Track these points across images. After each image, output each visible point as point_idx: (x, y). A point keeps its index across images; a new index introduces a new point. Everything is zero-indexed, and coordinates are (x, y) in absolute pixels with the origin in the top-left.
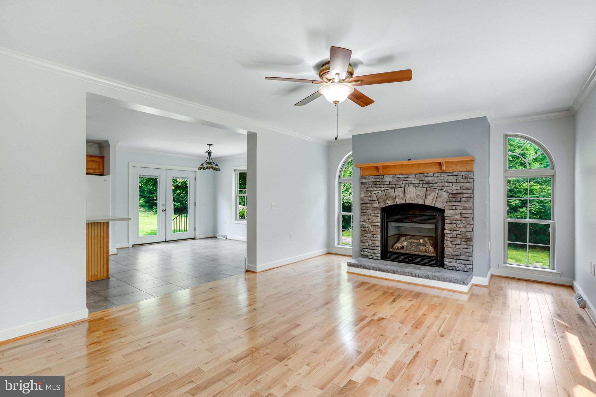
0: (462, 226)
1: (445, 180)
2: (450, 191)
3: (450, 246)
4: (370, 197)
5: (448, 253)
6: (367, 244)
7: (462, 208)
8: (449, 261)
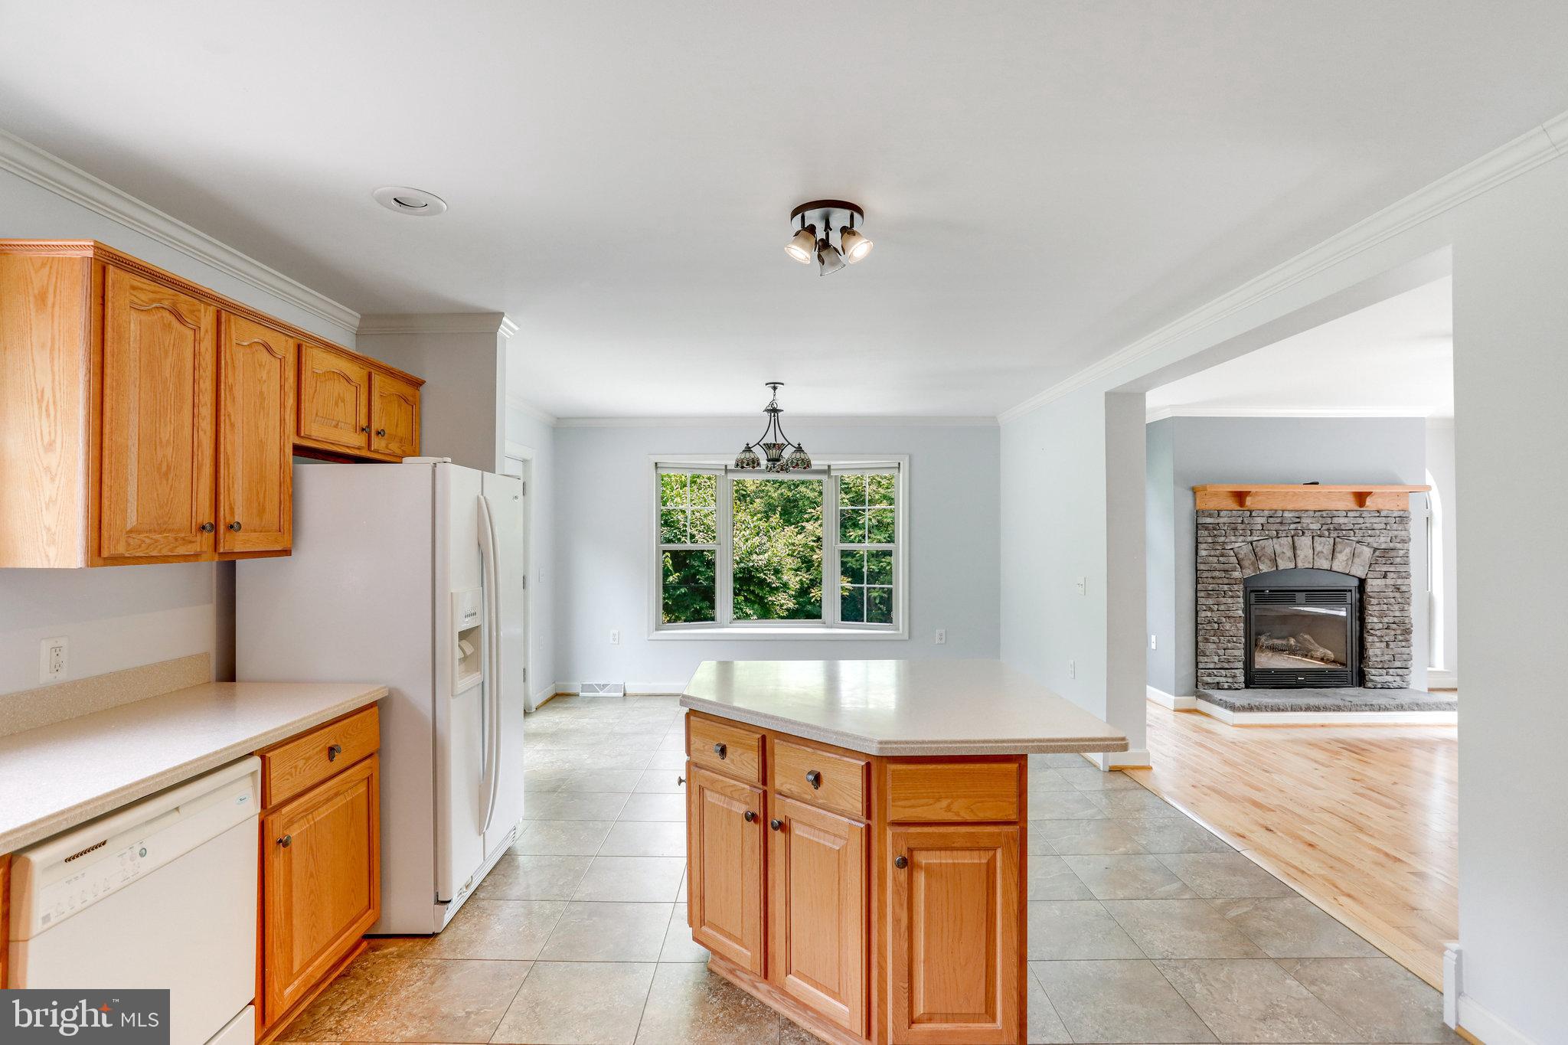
0: (1396, 607)
1: (1368, 525)
2: (1375, 545)
3: (1378, 645)
4: (1222, 555)
5: (1374, 659)
6: (1216, 659)
7: (1395, 576)
8: (1377, 673)
